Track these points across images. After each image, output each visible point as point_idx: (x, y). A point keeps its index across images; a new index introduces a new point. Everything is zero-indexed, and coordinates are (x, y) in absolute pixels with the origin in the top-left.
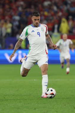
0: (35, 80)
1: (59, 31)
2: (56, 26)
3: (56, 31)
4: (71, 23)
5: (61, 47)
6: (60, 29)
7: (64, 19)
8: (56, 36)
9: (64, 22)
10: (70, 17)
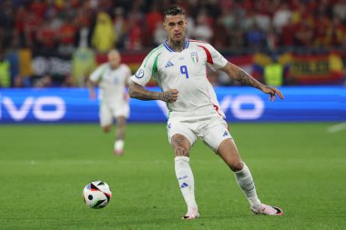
0: (33, 163)
1: (90, 45)
2: (84, 33)
3: (83, 43)
4: (120, 24)
5: (102, 84)
6: (95, 41)
7: (103, 17)
8: (84, 57)
9: (104, 22)
10: (119, 11)
